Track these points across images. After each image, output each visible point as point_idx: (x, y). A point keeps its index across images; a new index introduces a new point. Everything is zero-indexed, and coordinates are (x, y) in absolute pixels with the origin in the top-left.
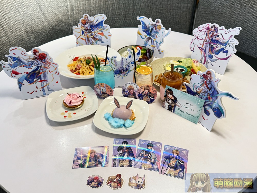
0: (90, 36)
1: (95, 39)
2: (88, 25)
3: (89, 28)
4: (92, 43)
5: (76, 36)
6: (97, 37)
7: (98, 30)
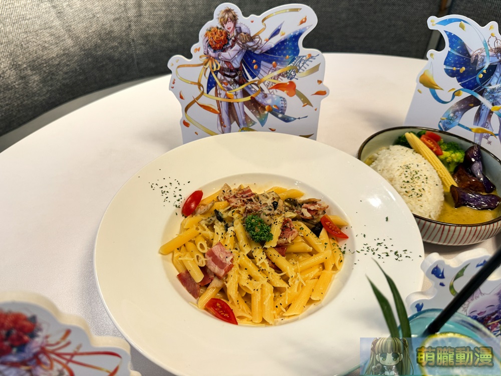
0: (239, 96)
1: (257, 109)
2: (232, 54)
3: (236, 64)
4: (246, 126)
5: (181, 97)
6: (269, 101)
7: (276, 73)
